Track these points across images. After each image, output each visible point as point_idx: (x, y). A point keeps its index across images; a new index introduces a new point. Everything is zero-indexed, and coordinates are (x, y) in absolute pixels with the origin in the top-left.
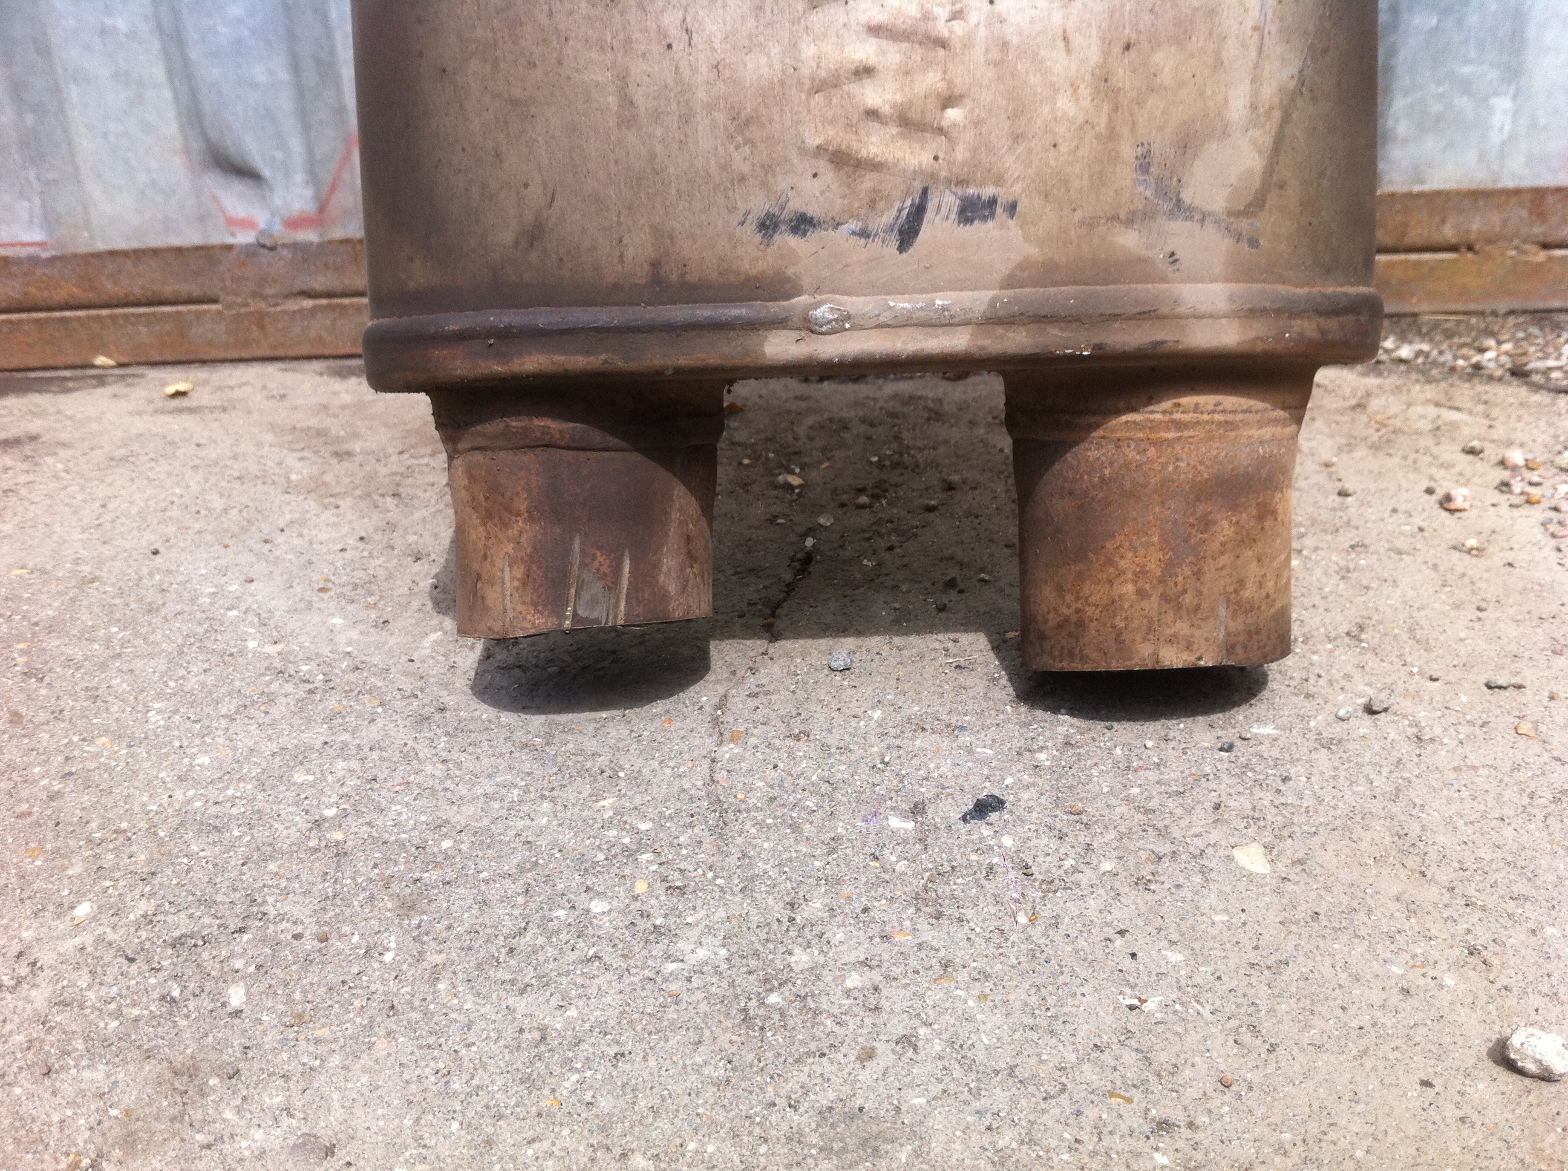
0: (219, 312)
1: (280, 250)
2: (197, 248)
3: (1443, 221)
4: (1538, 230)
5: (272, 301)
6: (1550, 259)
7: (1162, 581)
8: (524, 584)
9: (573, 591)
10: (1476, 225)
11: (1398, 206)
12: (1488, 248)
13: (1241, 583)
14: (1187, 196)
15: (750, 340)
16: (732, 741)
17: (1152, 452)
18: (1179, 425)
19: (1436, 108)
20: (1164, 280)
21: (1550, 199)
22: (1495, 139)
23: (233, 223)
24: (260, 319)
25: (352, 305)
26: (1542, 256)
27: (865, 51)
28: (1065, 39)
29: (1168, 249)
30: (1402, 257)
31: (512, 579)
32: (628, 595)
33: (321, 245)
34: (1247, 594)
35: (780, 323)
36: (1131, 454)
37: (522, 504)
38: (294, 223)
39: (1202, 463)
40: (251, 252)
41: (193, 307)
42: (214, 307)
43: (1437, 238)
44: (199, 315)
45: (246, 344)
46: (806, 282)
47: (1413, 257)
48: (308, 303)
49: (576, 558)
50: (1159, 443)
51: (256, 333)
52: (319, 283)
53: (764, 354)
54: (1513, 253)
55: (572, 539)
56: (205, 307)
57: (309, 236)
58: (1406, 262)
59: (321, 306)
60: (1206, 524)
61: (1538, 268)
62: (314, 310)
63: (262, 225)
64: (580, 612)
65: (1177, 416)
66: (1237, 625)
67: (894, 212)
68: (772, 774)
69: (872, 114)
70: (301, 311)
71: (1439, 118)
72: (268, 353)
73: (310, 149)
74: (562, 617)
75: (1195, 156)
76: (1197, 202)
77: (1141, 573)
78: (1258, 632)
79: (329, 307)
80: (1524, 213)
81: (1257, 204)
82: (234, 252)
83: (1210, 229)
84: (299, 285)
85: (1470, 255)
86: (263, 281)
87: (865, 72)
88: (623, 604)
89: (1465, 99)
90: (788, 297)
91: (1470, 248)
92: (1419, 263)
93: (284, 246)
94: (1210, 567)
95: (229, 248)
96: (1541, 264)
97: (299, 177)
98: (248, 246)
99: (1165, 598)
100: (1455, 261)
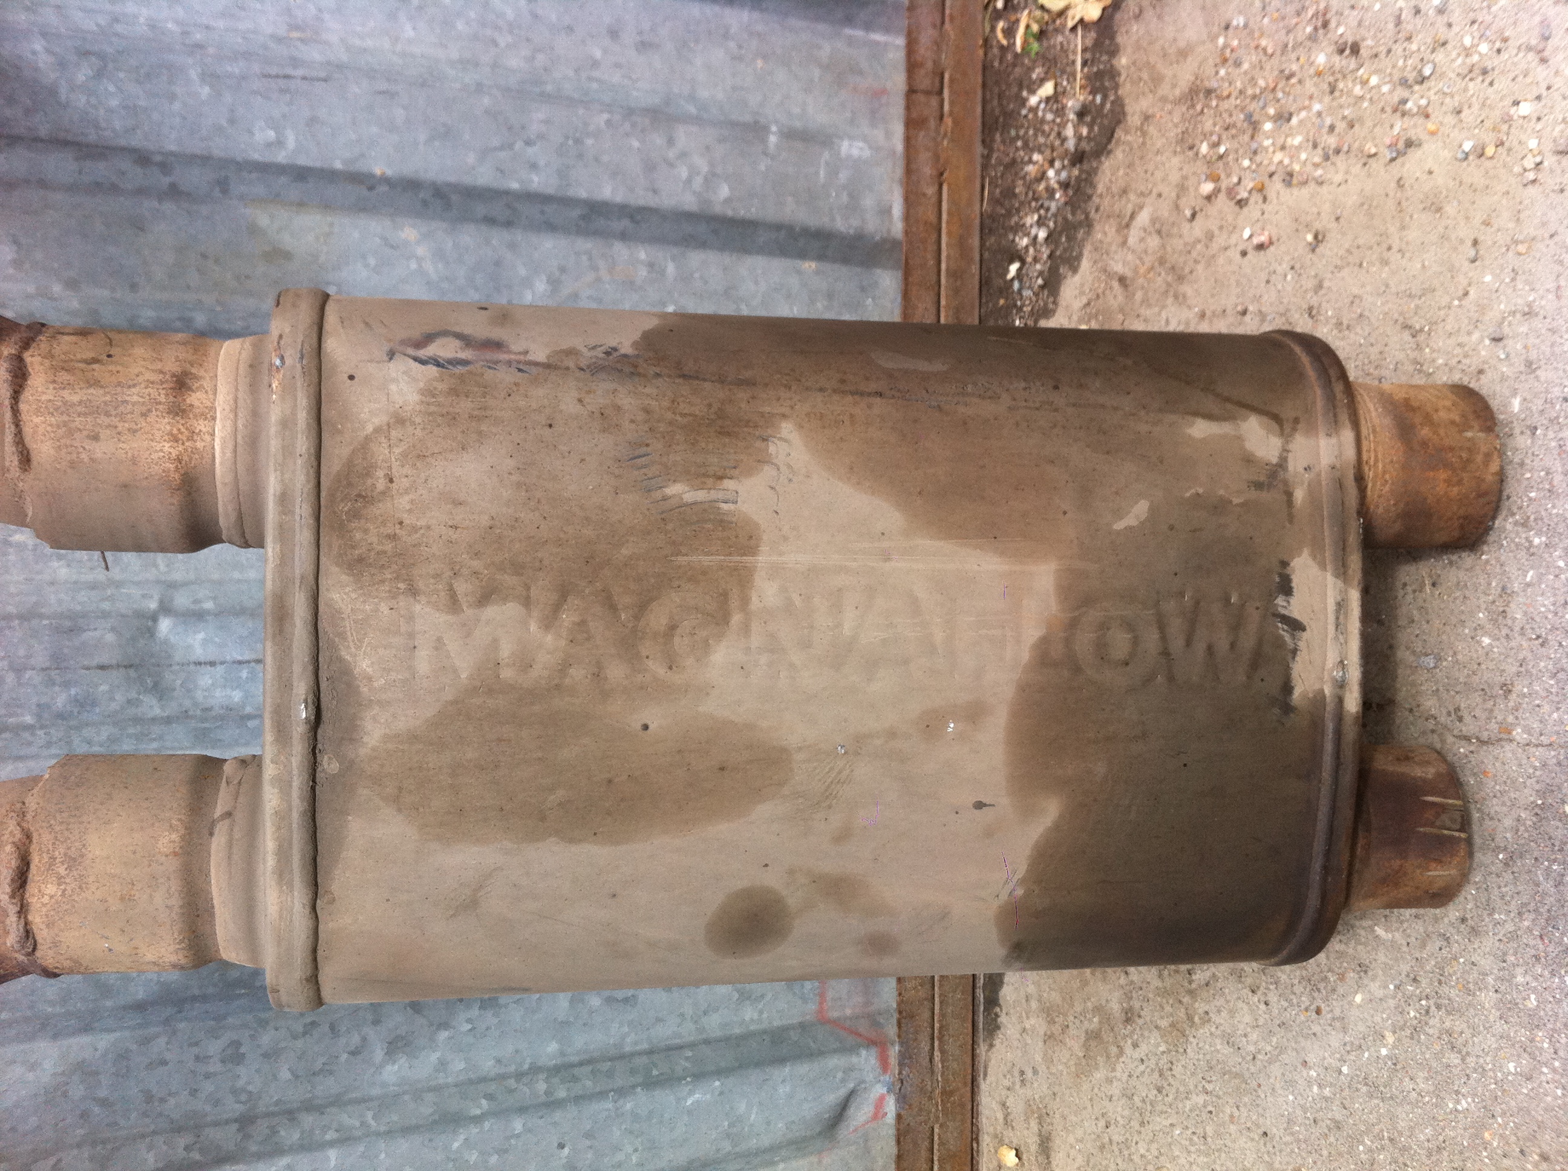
0: (941, 1126)
1: (902, 1077)
2: (898, 1142)
3: (924, 195)
4: (932, 123)
5: (935, 1085)
6: (951, 113)
7: (1454, 470)
8: (1441, 862)
9: (1446, 832)
10: (927, 170)
11: (914, 229)
12: (942, 161)
13: (1453, 422)
14: (1275, 461)
15: (1349, 721)
16: (1510, 733)
17: (1387, 477)
18: (1376, 461)
19: (845, 198)
20: (1319, 475)
21: (914, 115)
22: (867, 153)
23: (878, 1113)
24: (946, 1094)
25: (940, 1021)
26: (948, 121)
27: (1200, 647)
28: (1194, 531)
29: (1302, 471)
30: (944, 225)
31: (1436, 870)
32: (1445, 797)
33: (901, 1044)
34: (1457, 419)
35: (1340, 701)
36: (1387, 488)
37: (1396, 863)
38: (884, 1065)
39: (1393, 447)
40: (902, 1099)
41: (936, 1147)
42: (936, 1130)
43: (934, 200)
44: (941, 1144)
45: (962, 1105)
46: (1317, 687)
47: (944, 216)
48: (937, 1053)
49: (1428, 830)
50: (1384, 472)
51: (955, 1098)
52: (925, 1046)
53: (1357, 713)
54: (945, 143)
55: (1419, 832)
56: (936, 1138)
57: (894, 1051)
58: (948, 222)
59: (940, 1045)
60: (1424, 444)
61: (956, 123)
62: (943, 1052)
63: (884, 1091)
64: (1458, 827)
65: (1372, 462)
66: (1476, 425)
67: (1284, 633)
68: (1546, 708)
69: (1233, 645)
70: (942, 1061)
71: (851, 195)
72: (969, 1089)
73: (835, 1051)
74: (1459, 839)
75: (1253, 455)
76: (1277, 454)
77: (1448, 482)
78: (1475, 412)
79: (940, 1039)
80: (922, 134)
81: (1276, 418)
82: (903, 1112)
83: (1290, 447)
84: (925, 1062)
85: (945, 175)
86: (922, 1090)
87: (1210, 649)
88: (1450, 801)
89: (841, 175)
90: (1324, 697)
91: (941, 174)
92: (949, 213)
93: (900, 1073)
94: (1447, 442)
95: (899, 1117)
96: (954, 122)
97: (854, 1059)
98: (897, 1101)
99: (1464, 469)
100: (949, 185)
